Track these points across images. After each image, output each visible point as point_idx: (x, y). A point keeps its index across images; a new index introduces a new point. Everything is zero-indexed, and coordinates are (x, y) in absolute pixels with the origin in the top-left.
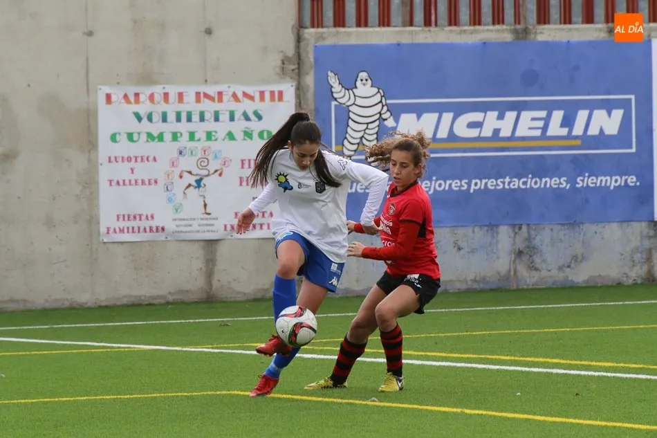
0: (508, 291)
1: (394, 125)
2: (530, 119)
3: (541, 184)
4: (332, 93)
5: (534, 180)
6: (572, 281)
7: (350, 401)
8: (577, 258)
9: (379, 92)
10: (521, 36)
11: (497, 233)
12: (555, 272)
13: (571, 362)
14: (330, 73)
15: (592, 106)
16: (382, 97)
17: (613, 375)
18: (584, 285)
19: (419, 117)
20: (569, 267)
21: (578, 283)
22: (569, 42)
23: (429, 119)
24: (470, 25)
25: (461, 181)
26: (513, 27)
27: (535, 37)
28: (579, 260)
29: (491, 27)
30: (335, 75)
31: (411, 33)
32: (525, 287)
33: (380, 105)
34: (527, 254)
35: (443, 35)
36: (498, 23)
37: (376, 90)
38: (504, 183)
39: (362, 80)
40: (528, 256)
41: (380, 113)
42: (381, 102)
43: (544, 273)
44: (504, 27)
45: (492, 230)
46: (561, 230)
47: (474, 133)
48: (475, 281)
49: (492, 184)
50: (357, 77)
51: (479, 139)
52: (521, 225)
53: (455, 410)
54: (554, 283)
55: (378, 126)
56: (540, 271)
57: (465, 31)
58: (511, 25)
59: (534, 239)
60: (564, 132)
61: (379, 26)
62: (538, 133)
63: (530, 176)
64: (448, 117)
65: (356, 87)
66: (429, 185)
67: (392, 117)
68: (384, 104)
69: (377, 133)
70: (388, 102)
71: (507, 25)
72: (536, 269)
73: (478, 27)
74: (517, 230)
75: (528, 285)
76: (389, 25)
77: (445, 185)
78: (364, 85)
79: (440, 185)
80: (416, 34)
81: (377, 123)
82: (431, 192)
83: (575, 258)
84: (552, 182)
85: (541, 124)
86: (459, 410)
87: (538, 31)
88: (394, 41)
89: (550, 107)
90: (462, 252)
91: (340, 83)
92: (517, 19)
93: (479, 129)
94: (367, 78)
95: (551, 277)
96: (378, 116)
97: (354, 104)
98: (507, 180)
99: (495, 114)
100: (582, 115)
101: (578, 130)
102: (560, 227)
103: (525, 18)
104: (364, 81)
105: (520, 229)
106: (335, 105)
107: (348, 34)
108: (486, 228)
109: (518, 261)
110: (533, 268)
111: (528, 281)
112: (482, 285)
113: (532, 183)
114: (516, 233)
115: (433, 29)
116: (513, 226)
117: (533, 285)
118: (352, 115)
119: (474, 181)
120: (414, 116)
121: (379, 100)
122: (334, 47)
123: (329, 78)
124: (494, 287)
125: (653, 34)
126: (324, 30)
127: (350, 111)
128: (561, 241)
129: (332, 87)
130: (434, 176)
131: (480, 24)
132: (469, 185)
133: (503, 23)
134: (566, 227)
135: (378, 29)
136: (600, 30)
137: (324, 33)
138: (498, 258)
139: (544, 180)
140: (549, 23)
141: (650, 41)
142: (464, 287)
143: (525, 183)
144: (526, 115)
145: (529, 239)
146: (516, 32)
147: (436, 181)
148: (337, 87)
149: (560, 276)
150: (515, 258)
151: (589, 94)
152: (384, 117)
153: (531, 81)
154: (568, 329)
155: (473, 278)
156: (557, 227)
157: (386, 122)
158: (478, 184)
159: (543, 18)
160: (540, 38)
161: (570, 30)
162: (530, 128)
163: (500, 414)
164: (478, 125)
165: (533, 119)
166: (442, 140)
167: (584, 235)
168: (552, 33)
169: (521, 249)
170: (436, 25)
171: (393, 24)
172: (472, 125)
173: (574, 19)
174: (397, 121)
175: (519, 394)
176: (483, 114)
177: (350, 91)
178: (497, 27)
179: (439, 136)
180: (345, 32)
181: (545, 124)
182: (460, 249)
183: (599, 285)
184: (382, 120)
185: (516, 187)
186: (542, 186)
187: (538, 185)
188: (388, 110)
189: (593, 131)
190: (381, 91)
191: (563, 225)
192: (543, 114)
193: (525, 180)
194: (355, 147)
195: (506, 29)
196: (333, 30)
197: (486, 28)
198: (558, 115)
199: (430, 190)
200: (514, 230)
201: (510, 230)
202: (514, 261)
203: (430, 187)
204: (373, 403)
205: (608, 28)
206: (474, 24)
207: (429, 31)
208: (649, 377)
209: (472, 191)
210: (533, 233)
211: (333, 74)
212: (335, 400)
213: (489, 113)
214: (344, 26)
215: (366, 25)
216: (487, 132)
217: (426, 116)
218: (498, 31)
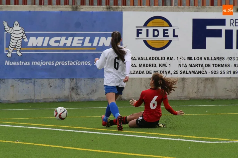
0: (69, 102)
1: (28, 41)
2: (77, 40)
3: (81, 63)
4: (5, 28)
5: (78, 62)
6: (92, 99)
7: (9, 142)
8: (94, 90)
9: (22, 29)
10: (75, 9)
11: (65, 81)
12: (85, 96)
13: (90, 129)
14: (4, 22)
15: (100, 36)
16: (23, 30)
17: (105, 133)
18: (96, 101)
19: (37, 38)
20: (91, 94)
21: (94, 100)
22: (92, 12)
23: (41, 39)
24: (56, 5)
25: (52, 62)
26: (72, 6)
27: (80, 10)
28: (94, 91)
29: (64, 6)
30: (6, 22)
31: (34, 7)
32: (74, 101)
33: (22, 33)
34: (75, 89)
35: (46, 8)
36: (67, 5)
37: (21, 28)
38: (67, 63)
39: (16, 24)
40: (76, 90)
41: (22, 36)
42: (23, 32)
43: (81, 96)
44: (69, 6)
45: (63, 80)
46: (88, 80)
47: (57, 44)
48: (56, 98)
49: (63, 63)
50: (14, 23)
51: (59, 47)
52: (74, 78)
53: (47, 145)
54: (85, 100)
55: (22, 41)
56: (80, 95)
57: (54, 7)
58: (71, 5)
59: (78, 83)
60: (90, 45)
61: (23, 5)
62: (80, 45)
63: (77, 61)
64: (47, 38)
65: (14, 27)
66: (40, 63)
67: (27, 38)
68: (24, 33)
69: (21, 44)
70: (25, 32)
71: (70, 5)
72: (79, 95)
73: (59, 6)
74: (72, 80)
75: (75, 100)
76: (26, 4)
77: (46, 63)
78: (17, 26)
79: (44, 63)
80: (36, 8)
81: (21, 40)
82: (40, 66)
83: (93, 91)
84: (85, 63)
85: (81, 42)
86: (49, 146)
87: (81, 8)
88: (28, 10)
89: (85, 36)
90: (52, 88)
91: (8, 25)
92: (73, 4)
93: (59, 43)
94: (18, 23)
95: (84, 97)
96: (22, 37)
97: (13, 33)
98: (69, 62)
99: (65, 38)
100: (97, 39)
101: (95, 44)
102: (87, 79)
103: (76, 3)
104: (17, 25)
105: (73, 80)
106: (6, 33)
107: (12, 7)
108: (60, 79)
109: (72, 91)
110: (77, 94)
111: (75, 99)
112: (58, 100)
113: (78, 63)
114: (71, 81)
115: (42, 6)
116: (71, 79)
117: (77, 100)
118: (12, 37)
119: (56, 62)
120: (35, 38)
121: (22, 32)
122: (6, 12)
123: (4, 23)
124: (63, 101)
125: (123, 10)
126: (2, 6)
127: (11, 35)
128: (88, 84)
129: (5, 26)
130: (42, 60)
131: (60, 5)
132: (55, 63)
133: (68, 5)
134: (90, 79)
135: (22, 6)
136: (104, 8)
137: (2, 7)
138: (65, 90)
139: (82, 62)
140: (85, 5)
141: (122, 12)
142: (52, 100)
143: (75, 63)
144: (76, 39)
145: (76, 84)
146: (73, 8)
147: (42, 62)
148: (6, 27)
149: (87, 97)
150: (71, 90)
151: (99, 31)
152: (24, 38)
153: (78, 26)
154: (90, 117)
155: (55, 97)
156: (86, 79)
157: (25, 40)
158: (58, 63)
159: (83, 3)
160: (82, 10)
161: (93, 7)
162: (77, 43)
163: (64, 147)
164: (58, 41)
165: (79, 40)
166: (45, 47)
167: (97, 82)
168: (86, 9)
169: (73, 87)
170: (44, 5)
171: (28, 4)
172: (56, 42)
173: (94, 4)
174: (28, 39)
175: (71, 140)
176: (60, 38)
177: (12, 28)
178: (66, 6)
179: (44, 45)
180: (10, 7)
181: (83, 42)
182: (51, 87)
183: (102, 101)
184: (23, 39)
185: (72, 64)
186: (81, 64)
187: (80, 64)
188: (25, 35)
189: (101, 44)
190: (23, 28)
191: (89, 78)
192: (82, 38)
193: (75, 62)
194: (13, 49)
195: (69, 7)
196: (6, 6)
197: (62, 6)
198: (88, 39)
199: (40, 65)
200: (71, 80)
201: (69, 80)
202: (71, 92)
203: (40, 64)
204: (17, 142)
205: (107, 7)
206: (58, 5)
207: (41, 7)
208: (119, 135)
209: (55, 66)
210: (78, 82)
211: (5, 22)
212: (3, 141)
213: (62, 37)
214: (10, 4)
215: (18, 4)
216: (62, 44)
217: (39, 38)
218: (66, 7)
